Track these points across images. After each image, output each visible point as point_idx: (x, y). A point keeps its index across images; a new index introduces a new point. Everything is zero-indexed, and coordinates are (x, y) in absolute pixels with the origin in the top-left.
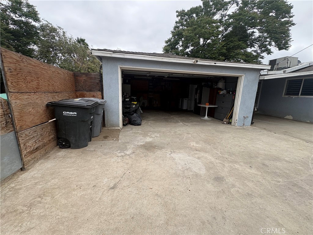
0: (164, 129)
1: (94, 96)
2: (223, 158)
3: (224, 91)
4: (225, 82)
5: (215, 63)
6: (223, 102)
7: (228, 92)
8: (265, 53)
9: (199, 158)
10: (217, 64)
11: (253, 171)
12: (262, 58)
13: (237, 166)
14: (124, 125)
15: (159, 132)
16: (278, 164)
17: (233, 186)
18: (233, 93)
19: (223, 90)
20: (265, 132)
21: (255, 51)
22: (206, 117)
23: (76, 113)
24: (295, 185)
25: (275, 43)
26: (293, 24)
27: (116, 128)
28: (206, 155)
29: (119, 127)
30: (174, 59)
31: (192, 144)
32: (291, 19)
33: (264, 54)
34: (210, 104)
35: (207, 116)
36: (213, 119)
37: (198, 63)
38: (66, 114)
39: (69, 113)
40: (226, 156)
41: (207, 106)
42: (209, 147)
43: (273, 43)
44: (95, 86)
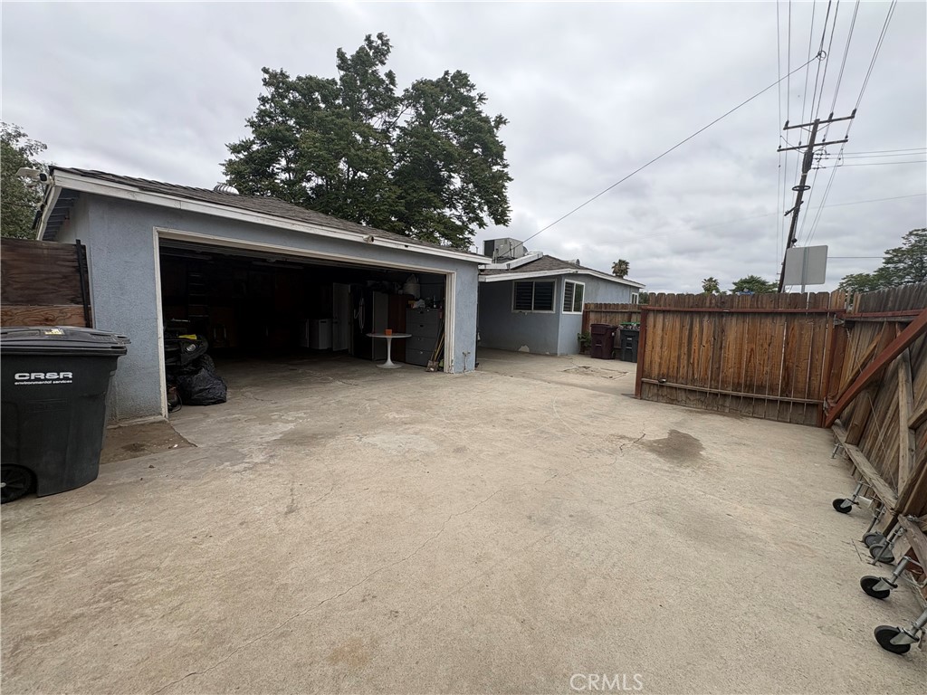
0: (305, 402)
1: (47, 320)
2: (454, 424)
3: (421, 300)
4: (419, 283)
5: (406, 246)
6: (421, 326)
7: (429, 305)
8: (475, 223)
9: (416, 434)
10: (409, 249)
11: (498, 430)
12: (472, 232)
13: (477, 430)
14: (170, 410)
15: (298, 408)
16: (523, 415)
17: (481, 451)
18: (438, 307)
19: (417, 300)
20: (499, 377)
21: (459, 218)
22: (389, 362)
23: (70, 375)
24: (542, 432)
25: (489, 208)
26: (510, 179)
27: (152, 419)
28: (426, 427)
29: (161, 414)
30: (320, 227)
31: (391, 417)
32: (506, 170)
33: (474, 226)
34: (395, 332)
35: (392, 360)
36: (403, 364)
37: (375, 243)
38: (29, 380)
39: (42, 376)
40: (457, 421)
41: (389, 337)
42: (423, 415)
43: (486, 208)
44: (53, 285)
